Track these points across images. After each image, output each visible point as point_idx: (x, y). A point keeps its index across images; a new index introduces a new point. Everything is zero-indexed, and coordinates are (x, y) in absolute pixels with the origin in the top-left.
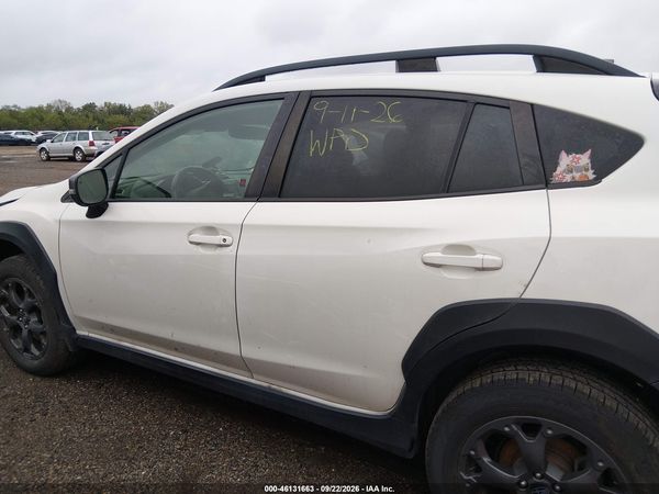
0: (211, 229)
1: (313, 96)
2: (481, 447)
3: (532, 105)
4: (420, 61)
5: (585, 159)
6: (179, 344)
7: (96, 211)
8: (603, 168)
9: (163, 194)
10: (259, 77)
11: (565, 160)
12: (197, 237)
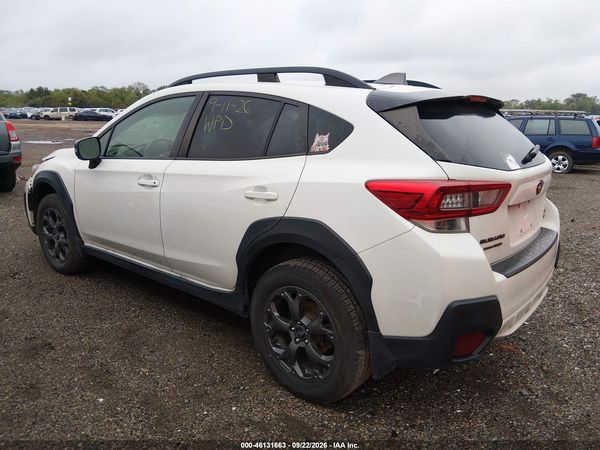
0: (149, 176)
1: (210, 95)
2: (273, 306)
3: (309, 105)
4: (268, 75)
5: (326, 138)
6: (135, 250)
7: (94, 164)
8: (333, 144)
9: (138, 155)
10: (188, 81)
11: (318, 138)
12: (143, 181)
